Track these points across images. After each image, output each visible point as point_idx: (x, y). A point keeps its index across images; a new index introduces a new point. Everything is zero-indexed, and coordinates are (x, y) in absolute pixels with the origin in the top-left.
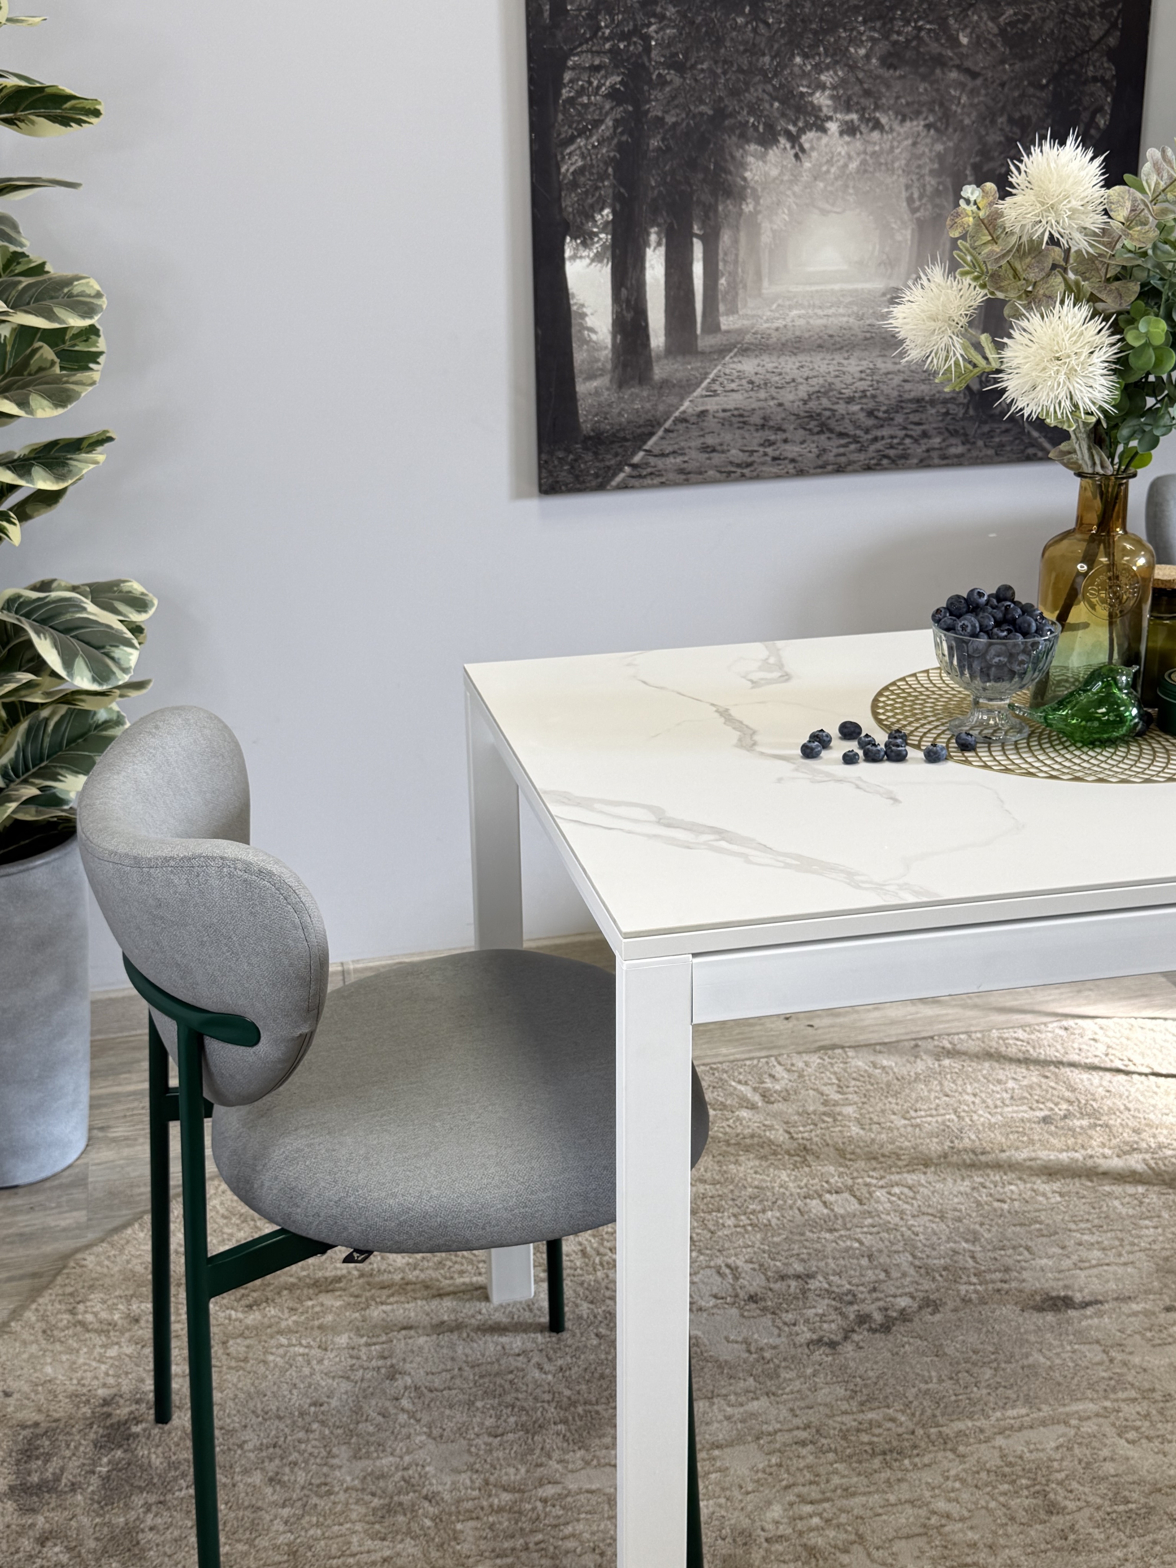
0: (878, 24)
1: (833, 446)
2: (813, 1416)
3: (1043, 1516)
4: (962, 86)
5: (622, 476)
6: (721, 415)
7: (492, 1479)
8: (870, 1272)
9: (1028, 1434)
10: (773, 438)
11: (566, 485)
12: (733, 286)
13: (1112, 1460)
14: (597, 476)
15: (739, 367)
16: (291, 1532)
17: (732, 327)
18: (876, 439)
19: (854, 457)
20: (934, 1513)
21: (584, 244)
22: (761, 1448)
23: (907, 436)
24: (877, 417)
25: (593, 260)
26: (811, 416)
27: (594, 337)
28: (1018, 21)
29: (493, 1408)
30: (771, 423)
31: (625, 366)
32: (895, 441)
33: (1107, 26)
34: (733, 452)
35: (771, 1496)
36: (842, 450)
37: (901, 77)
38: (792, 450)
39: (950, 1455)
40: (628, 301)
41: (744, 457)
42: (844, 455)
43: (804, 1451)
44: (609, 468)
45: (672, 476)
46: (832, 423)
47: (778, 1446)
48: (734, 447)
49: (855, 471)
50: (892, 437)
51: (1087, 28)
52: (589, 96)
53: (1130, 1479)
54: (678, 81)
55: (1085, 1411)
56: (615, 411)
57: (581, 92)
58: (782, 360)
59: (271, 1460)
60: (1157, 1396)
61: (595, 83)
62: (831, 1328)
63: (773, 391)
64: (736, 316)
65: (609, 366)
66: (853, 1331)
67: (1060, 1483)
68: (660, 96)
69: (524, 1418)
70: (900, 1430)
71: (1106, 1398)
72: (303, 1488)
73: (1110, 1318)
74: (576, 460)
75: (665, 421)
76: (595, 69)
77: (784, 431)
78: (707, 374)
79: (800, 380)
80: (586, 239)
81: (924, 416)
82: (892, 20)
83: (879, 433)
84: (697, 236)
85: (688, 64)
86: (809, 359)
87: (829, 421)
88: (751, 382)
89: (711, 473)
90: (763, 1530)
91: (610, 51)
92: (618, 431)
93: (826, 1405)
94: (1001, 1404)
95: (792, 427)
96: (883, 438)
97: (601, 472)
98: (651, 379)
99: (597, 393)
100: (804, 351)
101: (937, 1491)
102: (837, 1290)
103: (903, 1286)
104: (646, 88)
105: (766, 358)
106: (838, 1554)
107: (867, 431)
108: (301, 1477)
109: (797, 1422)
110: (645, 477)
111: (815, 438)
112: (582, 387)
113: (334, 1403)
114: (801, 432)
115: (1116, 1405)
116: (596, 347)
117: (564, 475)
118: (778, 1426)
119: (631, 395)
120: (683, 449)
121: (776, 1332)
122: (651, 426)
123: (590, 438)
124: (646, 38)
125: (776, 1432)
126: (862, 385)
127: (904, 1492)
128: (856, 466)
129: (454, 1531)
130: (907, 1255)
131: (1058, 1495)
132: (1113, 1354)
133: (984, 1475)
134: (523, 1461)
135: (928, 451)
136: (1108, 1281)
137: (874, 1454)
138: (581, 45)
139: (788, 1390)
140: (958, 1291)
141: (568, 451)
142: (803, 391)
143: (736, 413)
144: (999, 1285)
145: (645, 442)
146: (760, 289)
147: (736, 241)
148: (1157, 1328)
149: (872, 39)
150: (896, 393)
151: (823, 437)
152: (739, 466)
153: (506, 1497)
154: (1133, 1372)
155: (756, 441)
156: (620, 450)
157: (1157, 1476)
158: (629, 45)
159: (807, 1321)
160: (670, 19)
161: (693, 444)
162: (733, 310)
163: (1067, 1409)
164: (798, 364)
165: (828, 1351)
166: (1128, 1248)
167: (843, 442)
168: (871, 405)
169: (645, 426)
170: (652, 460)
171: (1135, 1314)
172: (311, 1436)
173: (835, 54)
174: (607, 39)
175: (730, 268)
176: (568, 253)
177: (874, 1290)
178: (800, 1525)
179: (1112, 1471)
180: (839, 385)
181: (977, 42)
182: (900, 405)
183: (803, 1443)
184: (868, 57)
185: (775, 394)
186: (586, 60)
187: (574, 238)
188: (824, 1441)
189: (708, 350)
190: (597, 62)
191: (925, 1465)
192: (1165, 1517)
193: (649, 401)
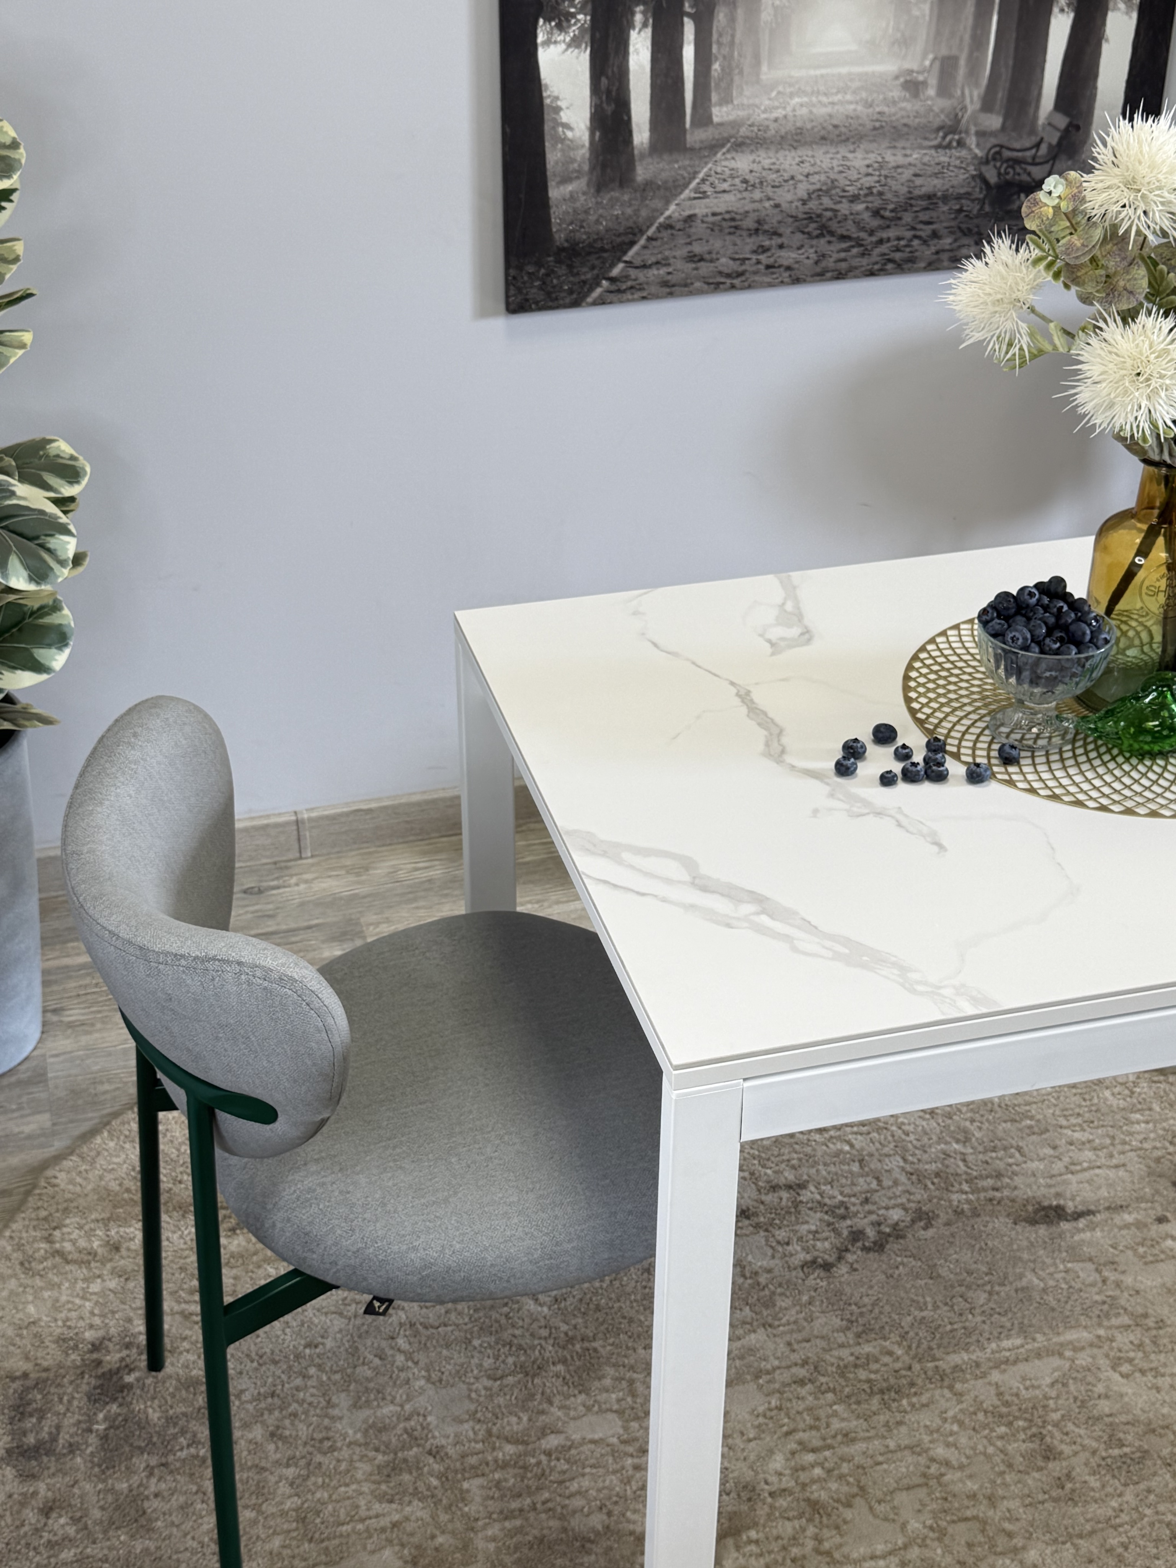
1: (833, 250)
2: (810, 1351)
3: (1040, 1463)
5: (599, 290)
6: (711, 219)
7: (495, 1430)
8: (861, 1180)
9: (1023, 1368)
10: (767, 243)
11: (537, 303)
12: (728, 71)
13: (1107, 1397)
14: (571, 292)
15: (732, 164)
16: (297, 1495)
17: (726, 119)
18: (881, 242)
19: (856, 262)
20: (933, 1460)
21: (560, 27)
22: (760, 1388)
23: (915, 237)
24: (883, 217)
25: (569, 46)
26: (810, 217)
27: (569, 134)
29: (490, 1347)
30: (766, 227)
31: (604, 166)
32: (902, 243)
34: (723, 260)
35: (772, 1444)
36: (843, 255)
38: (788, 257)
39: (946, 1392)
40: (608, 92)
41: (735, 266)
42: (844, 260)
43: (803, 1391)
44: (584, 282)
45: (653, 289)
46: (833, 225)
47: (777, 1386)
48: (724, 256)
49: (856, 277)
50: (899, 239)
53: (1123, 1418)
55: (1079, 1340)
56: (592, 218)
58: (781, 154)
59: (271, 1411)
60: (1150, 1322)
62: (824, 1247)
63: (769, 191)
64: (730, 107)
65: (586, 167)
66: (847, 1250)
67: (1056, 1425)
69: (523, 1358)
70: (898, 1365)
71: (1100, 1325)
72: (305, 1444)
73: (1102, 1231)
74: (548, 275)
75: (648, 227)
77: (780, 235)
78: (696, 173)
79: (801, 178)
80: (562, 21)
81: (934, 214)
83: (884, 235)
84: (689, 15)
86: (810, 153)
87: (830, 223)
88: (745, 181)
89: (698, 284)
90: (767, 1483)
92: (595, 241)
93: (823, 1337)
94: (995, 1334)
95: (788, 231)
96: (889, 240)
97: (575, 287)
98: (633, 180)
99: (572, 198)
100: (806, 143)
101: (935, 1435)
102: (827, 1201)
103: (895, 1197)
105: (762, 153)
106: (841, 1508)
107: (871, 233)
108: (303, 1431)
109: (795, 1357)
110: (624, 291)
111: (814, 242)
112: (555, 192)
113: (329, 1343)
114: (799, 236)
115: (1110, 1333)
116: (572, 146)
117: (534, 293)
118: (776, 1363)
119: (611, 199)
120: (666, 258)
121: (770, 1252)
122: (632, 234)
123: (563, 249)
125: (775, 1369)
126: (868, 181)
127: (902, 1436)
128: (857, 272)
129: (461, 1491)
130: (898, 1158)
131: (1056, 1439)
132: (1106, 1273)
133: (981, 1416)
134: (524, 1409)
135: (937, 253)
136: (1099, 1188)
137: (872, 1394)
139: (784, 1321)
140: (950, 1201)
141: (539, 264)
142: (802, 190)
143: (727, 216)
144: (991, 1194)
145: (625, 253)
146: (758, 75)
147: (732, 20)
148: (1149, 1243)
150: (904, 190)
151: (823, 241)
152: (728, 276)
153: (510, 1449)
154: (1126, 1294)
155: (748, 248)
156: (597, 262)
157: (1151, 1415)
159: (800, 1239)
161: (678, 253)
162: (727, 100)
163: (1061, 1339)
164: (798, 160)
165: (823, 1274)
166: (1119, 1147)
167: (844, 245)
168: (877, 203)
169: (626, 234)
170: (633, 273)
171: (1127, 1226)
172: (309, 1383)
175: (725, 51)
176: (541, 38)
177: (866, 1201)
178: (803, 1477)
179: (1107, 1410)
180: (842, 182)
182: (908, 204)
183: (801, 1382)
185: (771, 194)
187: (548, 20)
188: (823, 1380)
189: (697, 146)
191: (923, 1406)
192: (1159, 1462)
193: (630, 205)
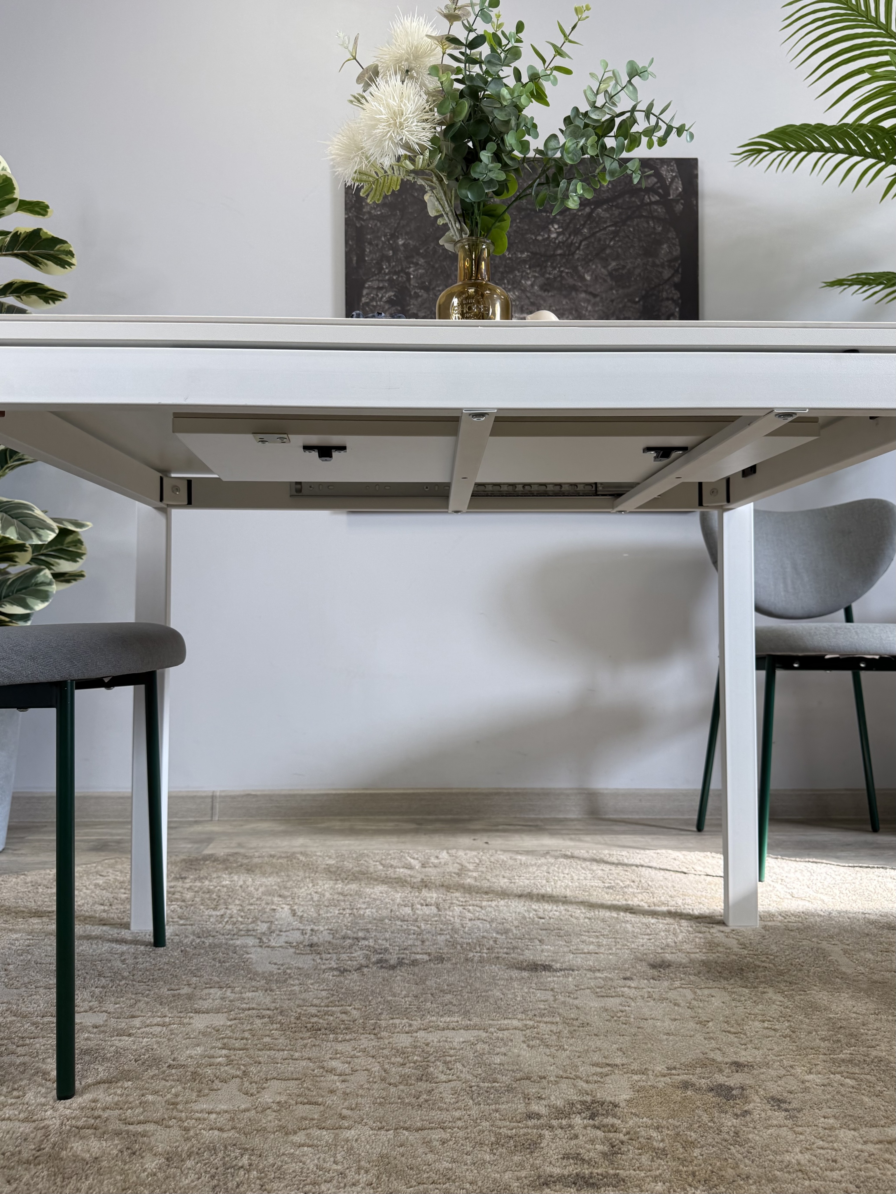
0: (538, 269)
2: (286, 1004)
3: (412, 1081)
4: (588, 301)
8: (410, 941)
9: (447, 1032)
13: (505, 1055)
20: (322, 1067)
22: (228, 1016)
28: (619, 268)
33: (672, 272)
35: (203, 1042)
37: (552, 296)
43: (258, 1021)
47: (241, 1016)
51: (661, 273)
52: (377, 302)
53: (510, 1067)
54: (425, 295)
55: (507, 1025)
57: (373, 299)
60: (577, 1023)
61: (380, 295)
62: (352, 964)
66: (367, 966)
68: (415, 303)
70: (346, 1019)
71: (532, 1019)
73: (574, 978)
76: (380, 289)
82: (546, 267)
85: (431, 287)
91: (388, 280)
93: (303, 1000)
94: (441, 1013)
101: (338, 1056)
102: (377, 947)
103: (428, 950)
104: (408, 298)
106: (216, 1082)
109: (271, 1006)
115: (537, 1024)
118: (254, 1006)
121: (310, 962)
124: (408, 274)
125: (249, 1009)
130: (447, 935)
131: (437, 1070)
132: (559, 997)
133: (386, 1051)
137: (310, 1029)
138: (372, 277)
139: (284, 989)
140: (467, 955)
144: (501, 955)
149: (535, 277)
158: (399, 277)
159: (339, 959)
160: (421, 265)
163: (493, 1022)
165: (337, 974)
166: (619, 947)
173: (513, 284)
174: (386, 274)
177: (405, 949)
178: (205, 1061)
179: (498, 1062)
181: (596, 278)
183: (263, 1017)
184: (532, 285)
186: (375, 284)
188: (280, 1018)
190: (381, 285)
191: (345, 1040)
